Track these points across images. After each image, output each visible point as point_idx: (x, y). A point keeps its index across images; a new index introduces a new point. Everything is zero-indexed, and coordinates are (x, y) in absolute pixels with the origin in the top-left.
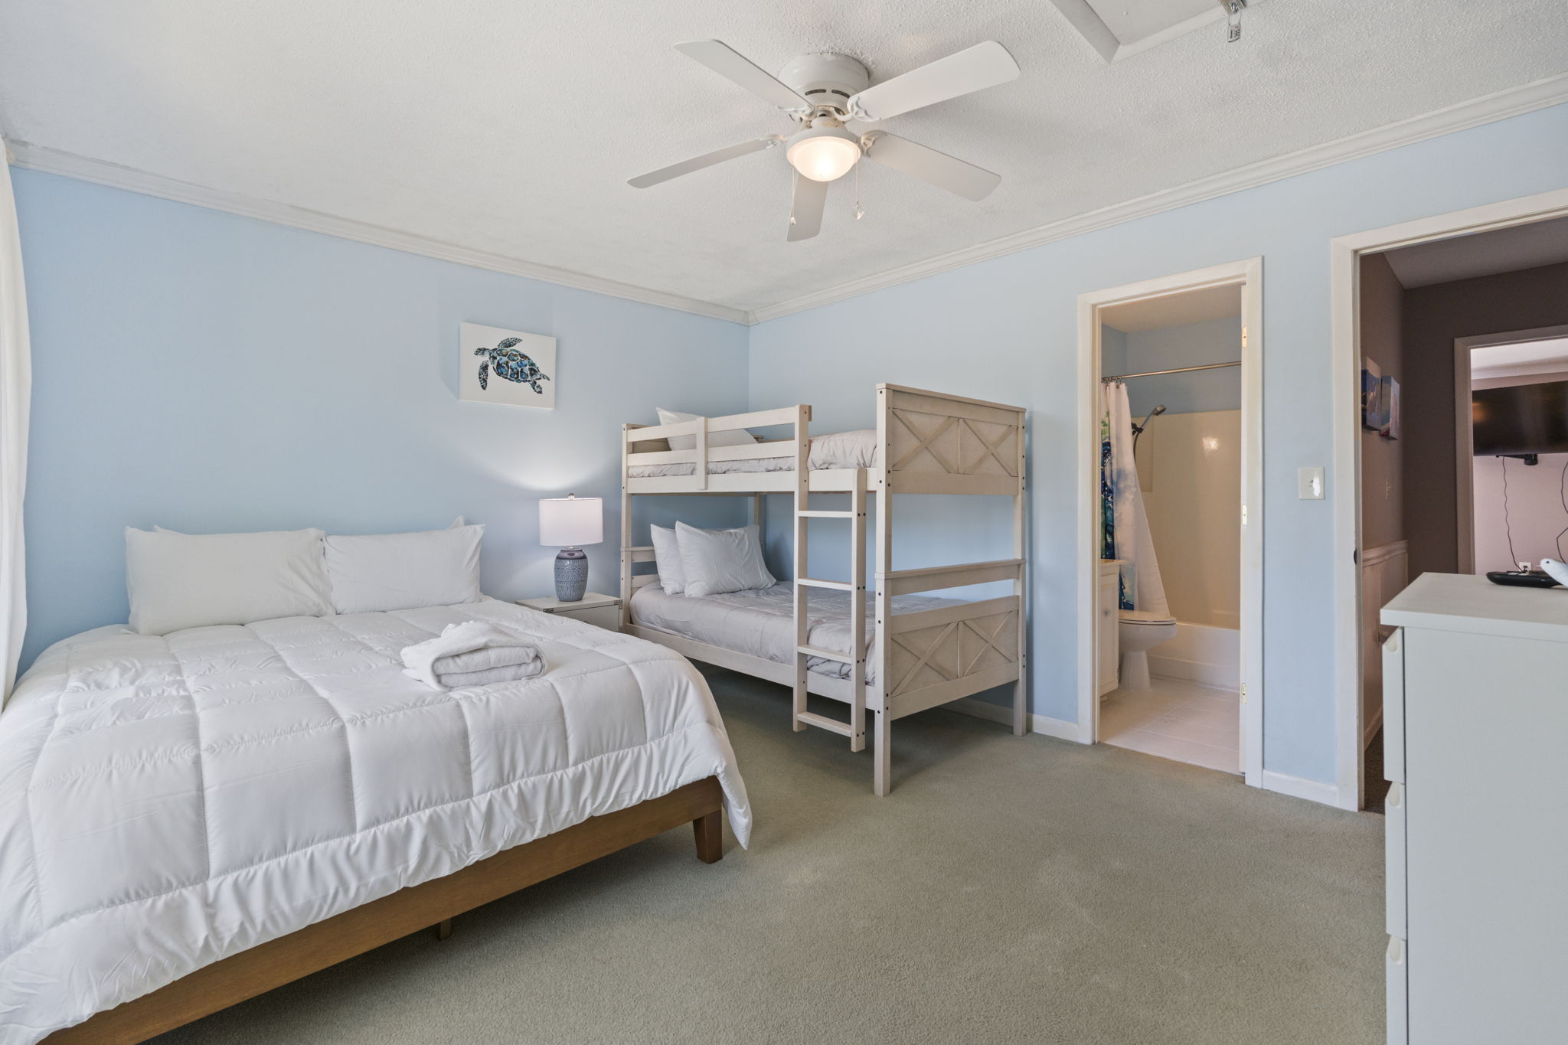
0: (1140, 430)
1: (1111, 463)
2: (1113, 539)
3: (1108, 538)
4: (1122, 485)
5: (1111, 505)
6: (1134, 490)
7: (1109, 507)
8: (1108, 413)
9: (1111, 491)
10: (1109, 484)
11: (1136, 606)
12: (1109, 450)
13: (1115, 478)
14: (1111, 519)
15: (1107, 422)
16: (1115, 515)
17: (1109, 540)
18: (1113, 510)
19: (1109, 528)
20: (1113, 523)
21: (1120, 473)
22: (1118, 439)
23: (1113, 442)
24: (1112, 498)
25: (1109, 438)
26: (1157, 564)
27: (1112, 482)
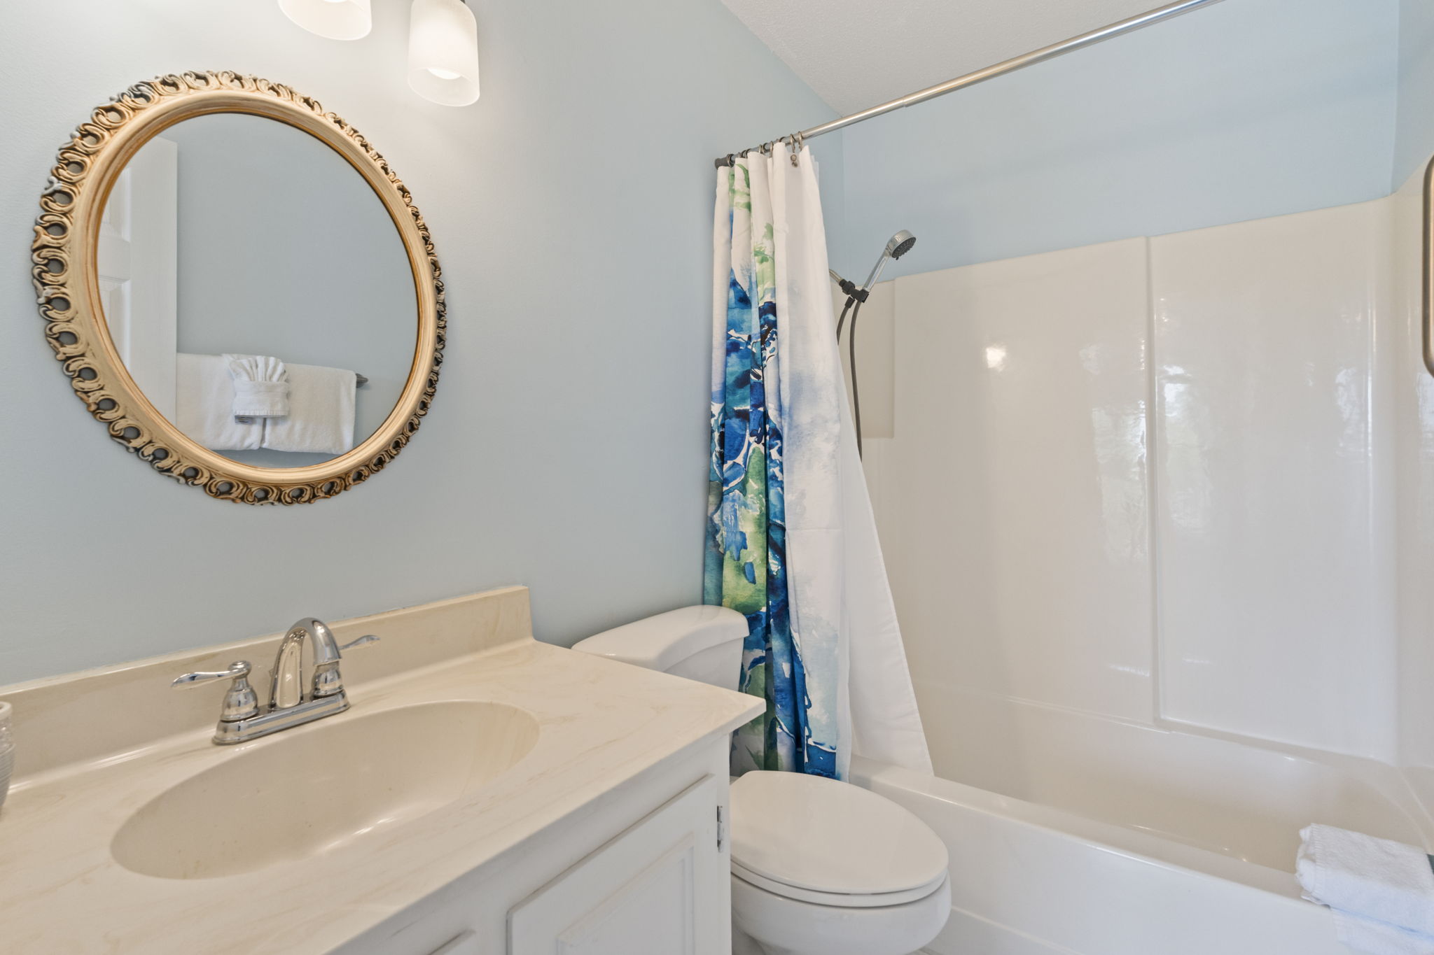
0: (862, 296)
1: (778, 359)
2: (783, 562)
3: (771, 561)
4: (804, 417)
5: (776, 470)
6: (836, 428)
7: (774, 477)
8: (770, 230)
9: (777, 435)
10: (772, 414)
11: (844, 763)
12: (774, 325)
13: (786, 402)
14: (777, 510)
15: (768, 252)
16: (788, 498)
17: (775, 567)
18: (781, 484)
19: (776, 535)
20: (783, 520)
21: (798, 383)
22: (794, 293)
23: (782, 303)
24: (780, 452)
25: (774, 291)
26: (896, 624)
27: (780, 408)
